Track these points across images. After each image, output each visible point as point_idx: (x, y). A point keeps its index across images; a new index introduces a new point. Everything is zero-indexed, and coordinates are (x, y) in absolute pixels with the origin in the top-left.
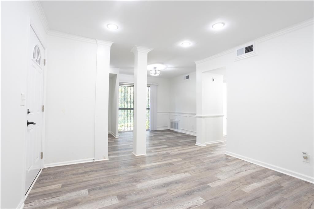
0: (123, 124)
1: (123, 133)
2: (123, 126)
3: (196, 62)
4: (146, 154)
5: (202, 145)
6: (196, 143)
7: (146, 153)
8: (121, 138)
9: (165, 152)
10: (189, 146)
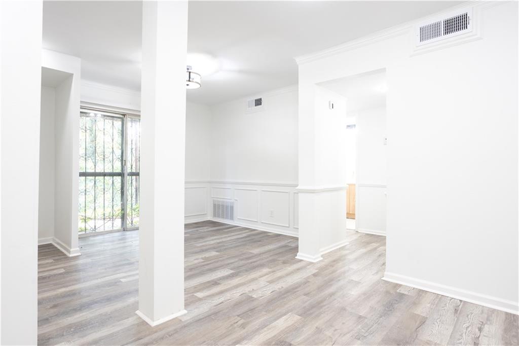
0: (90, 213)
1: (92, 239)
2: (91, 219)
3: (298, 60)
4: (185, 312)
5: (315, 259)
6: (298, 254)
7: (185, 309)
8: (88, 256)
9: (236, 295)
10: (284, 263)
